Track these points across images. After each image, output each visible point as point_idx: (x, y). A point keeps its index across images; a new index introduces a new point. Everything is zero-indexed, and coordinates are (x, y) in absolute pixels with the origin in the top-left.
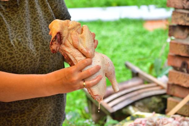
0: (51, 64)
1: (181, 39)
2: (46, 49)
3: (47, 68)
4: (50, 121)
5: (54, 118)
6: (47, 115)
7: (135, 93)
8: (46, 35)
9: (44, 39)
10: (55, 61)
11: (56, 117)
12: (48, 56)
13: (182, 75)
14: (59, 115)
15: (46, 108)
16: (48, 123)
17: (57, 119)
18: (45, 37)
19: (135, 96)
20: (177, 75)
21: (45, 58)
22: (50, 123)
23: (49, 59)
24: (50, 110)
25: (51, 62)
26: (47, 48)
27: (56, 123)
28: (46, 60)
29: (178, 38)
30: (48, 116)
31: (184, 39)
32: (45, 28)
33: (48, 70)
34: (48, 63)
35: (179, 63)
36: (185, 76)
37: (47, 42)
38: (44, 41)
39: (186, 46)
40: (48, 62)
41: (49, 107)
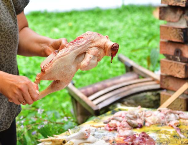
0: (8, 52)
1: (173, 22)
2: (3, 36)
3: (3, 56)
4: (4, 115)
5: (9, 112)
6: (3, 107)
7: (125, 88)
8: (4, 21)
9: (2, 25)
10: (12, 49)
11: (10, 111)
12: (5, 43)
13: (175, 64)
14: (13, 108)
15: (2, 99)
16: (3, 117)
17: (12, 112)
18: (3, 23)
19: (125, 91)
20: (170, 65)
21: (2, 45)
22: (5, 117)
23: (5, 47)
24: (6, 102)
25: (8, 50)
26: (4, 34)
27: (10, 117)
28: (3, 47)
29: (170, 21)
30: (3, 109)
31: (177, 22)
32: (4, 14)
33: (4, 58)
34: (5, 51)
35: (171, 50)
36: (178, 64)
37: (5, 29)
38: (2, 27)
39: (179, 30)
40: (5, 49)
41: (4, 99)
